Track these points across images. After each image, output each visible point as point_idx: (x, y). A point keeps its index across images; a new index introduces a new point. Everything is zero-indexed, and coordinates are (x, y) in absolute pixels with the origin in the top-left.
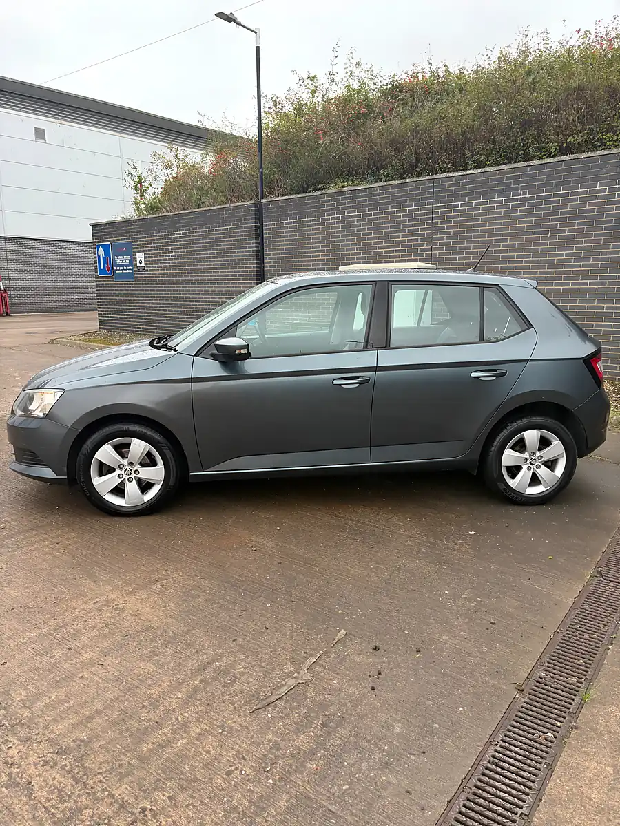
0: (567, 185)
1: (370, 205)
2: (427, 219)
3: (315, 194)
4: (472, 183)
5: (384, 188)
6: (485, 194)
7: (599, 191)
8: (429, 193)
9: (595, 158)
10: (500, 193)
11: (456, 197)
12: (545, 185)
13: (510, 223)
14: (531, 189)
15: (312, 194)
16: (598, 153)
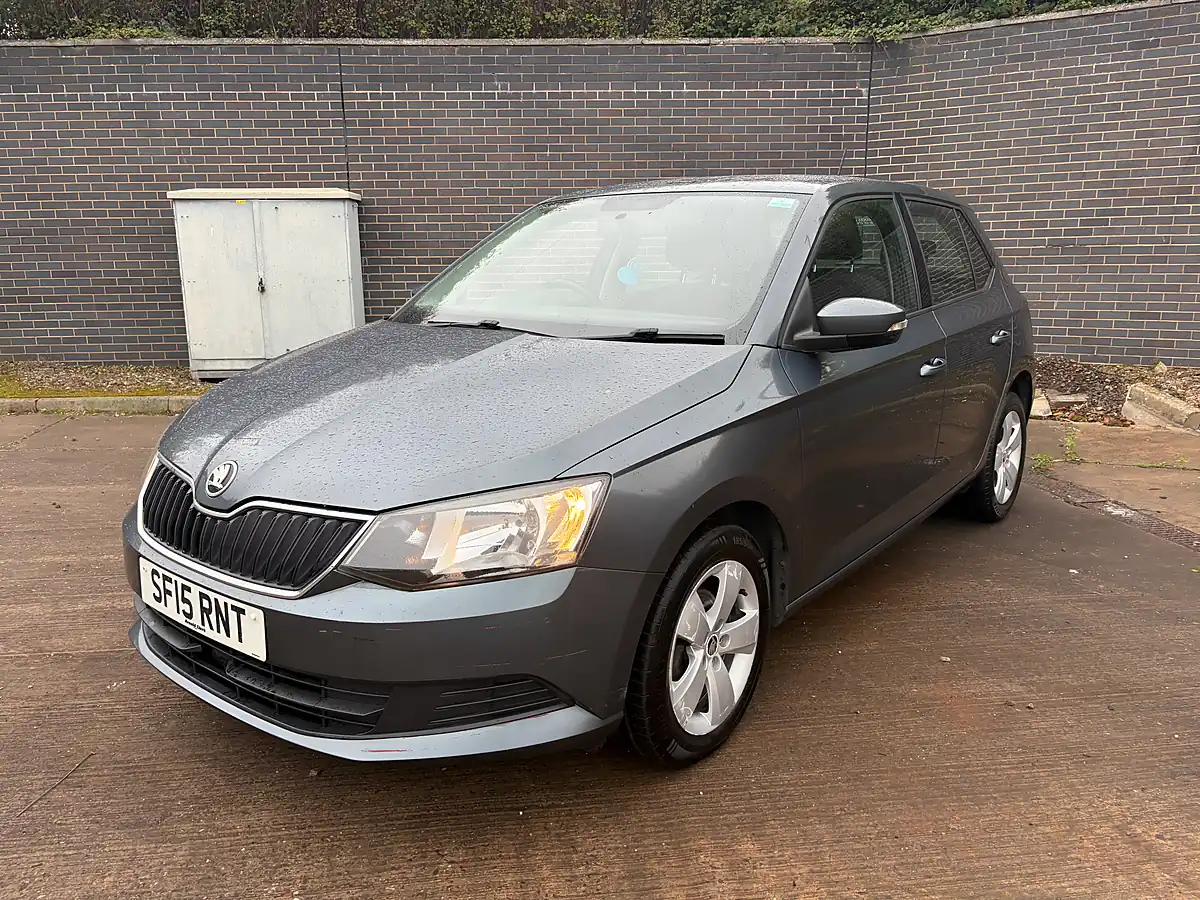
0: (567, 81)
1: (205, 79)
2: (333, 115)
3: (58, 44)
4: (414, 60)
5: (232, 48)
6: (438, 80)
7: (612, 95)
8: (333, 69)
9: (603, 49)
10: (465, 82)
11: (385, 80)
12: (534, 79)
13: (485, 131)
14: (515, 81)
15: (48, 44)
16: (607, 41)
